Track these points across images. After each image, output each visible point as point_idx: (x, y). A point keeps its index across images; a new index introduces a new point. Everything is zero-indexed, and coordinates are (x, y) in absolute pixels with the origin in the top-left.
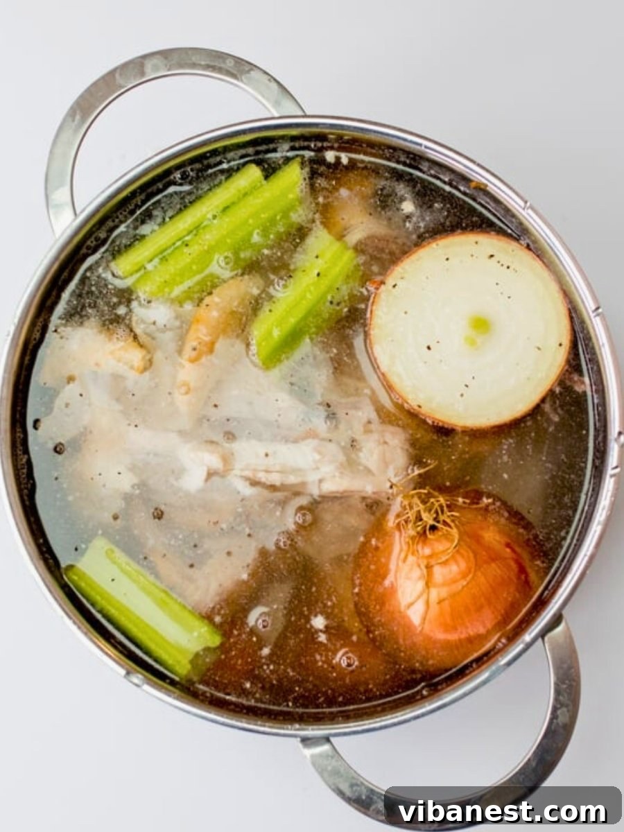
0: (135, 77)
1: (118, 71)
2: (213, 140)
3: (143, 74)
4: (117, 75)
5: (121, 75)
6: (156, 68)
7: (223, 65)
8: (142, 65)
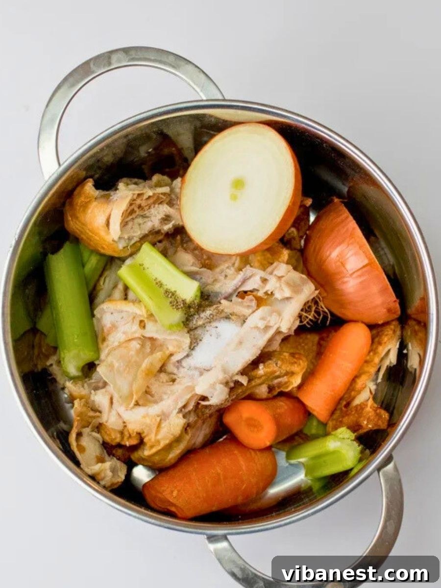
0: (104, 66)
1: (92, 62)
2: (159, 114)
3: (110, 64)
4: (92, 65)
5: (94, 64)
6: (119, 61)
7: (167, 60)
8: (110, 58)
